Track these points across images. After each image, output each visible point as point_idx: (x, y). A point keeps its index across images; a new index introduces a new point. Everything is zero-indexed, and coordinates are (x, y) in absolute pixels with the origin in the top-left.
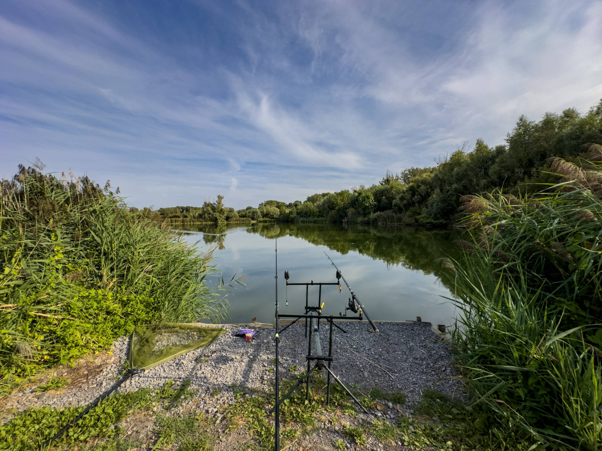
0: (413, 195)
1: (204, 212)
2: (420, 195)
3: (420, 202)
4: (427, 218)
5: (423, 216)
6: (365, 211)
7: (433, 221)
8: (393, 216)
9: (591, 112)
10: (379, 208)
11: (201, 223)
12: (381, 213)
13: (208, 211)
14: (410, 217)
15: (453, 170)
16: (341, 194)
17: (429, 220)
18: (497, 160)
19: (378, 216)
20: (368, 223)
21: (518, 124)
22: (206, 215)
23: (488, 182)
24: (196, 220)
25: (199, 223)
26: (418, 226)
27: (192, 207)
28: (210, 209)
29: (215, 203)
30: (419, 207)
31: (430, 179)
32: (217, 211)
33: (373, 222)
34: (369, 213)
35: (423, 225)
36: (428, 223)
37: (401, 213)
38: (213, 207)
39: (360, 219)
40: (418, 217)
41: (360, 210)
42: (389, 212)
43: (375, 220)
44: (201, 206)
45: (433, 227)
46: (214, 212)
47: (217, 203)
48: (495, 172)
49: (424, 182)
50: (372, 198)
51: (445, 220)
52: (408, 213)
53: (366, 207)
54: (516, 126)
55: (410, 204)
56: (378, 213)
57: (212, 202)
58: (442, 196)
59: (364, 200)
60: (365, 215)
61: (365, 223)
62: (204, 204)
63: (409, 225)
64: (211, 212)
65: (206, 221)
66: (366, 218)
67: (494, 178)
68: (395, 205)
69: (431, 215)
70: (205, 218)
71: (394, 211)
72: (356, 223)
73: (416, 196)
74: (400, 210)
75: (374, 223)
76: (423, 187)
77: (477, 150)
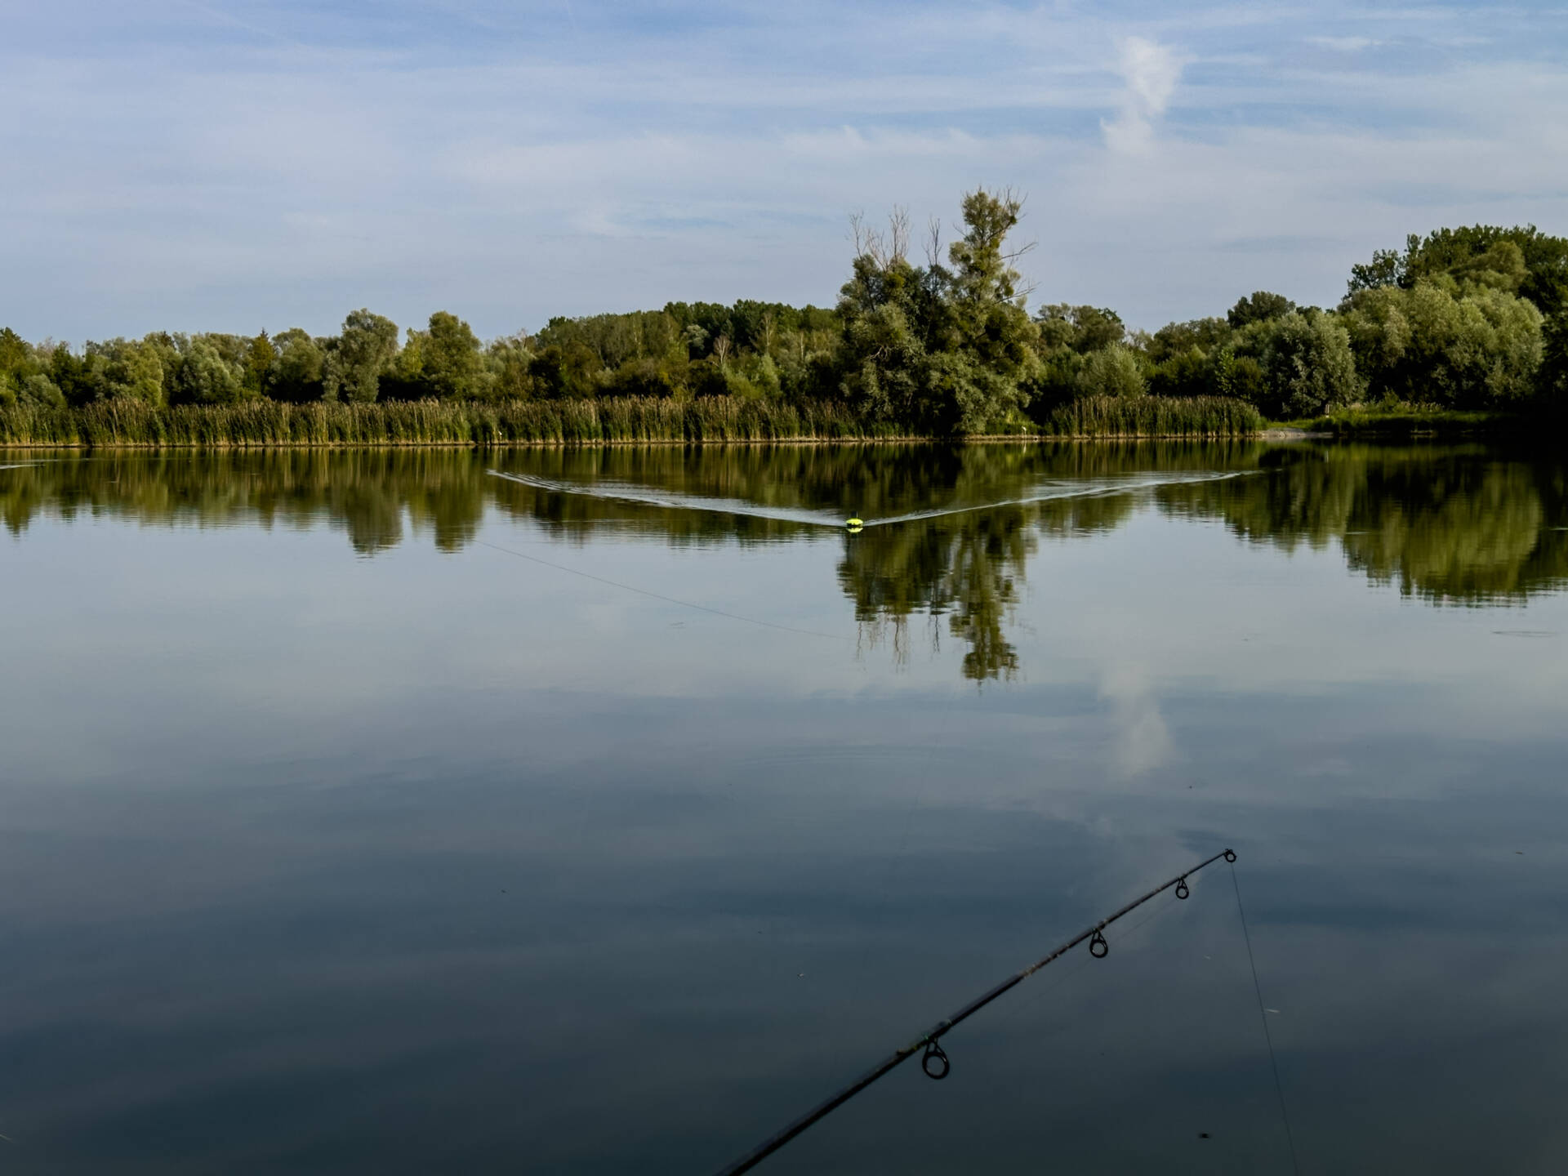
1: (854, 351)
11: (825, 441)
13: (888, 336)
22: (869, 368)
24: (792, 413)
25: (813, 441)
28: (896, 318)
29: (946, 264)
32: (957, 337)
38: (928, 298)
46: (936, 344)
47: (956, 271)
57: (917, 261)
62: (850, 275)
64: (912, 345)
65: (866, 425)
70: (859, 394)
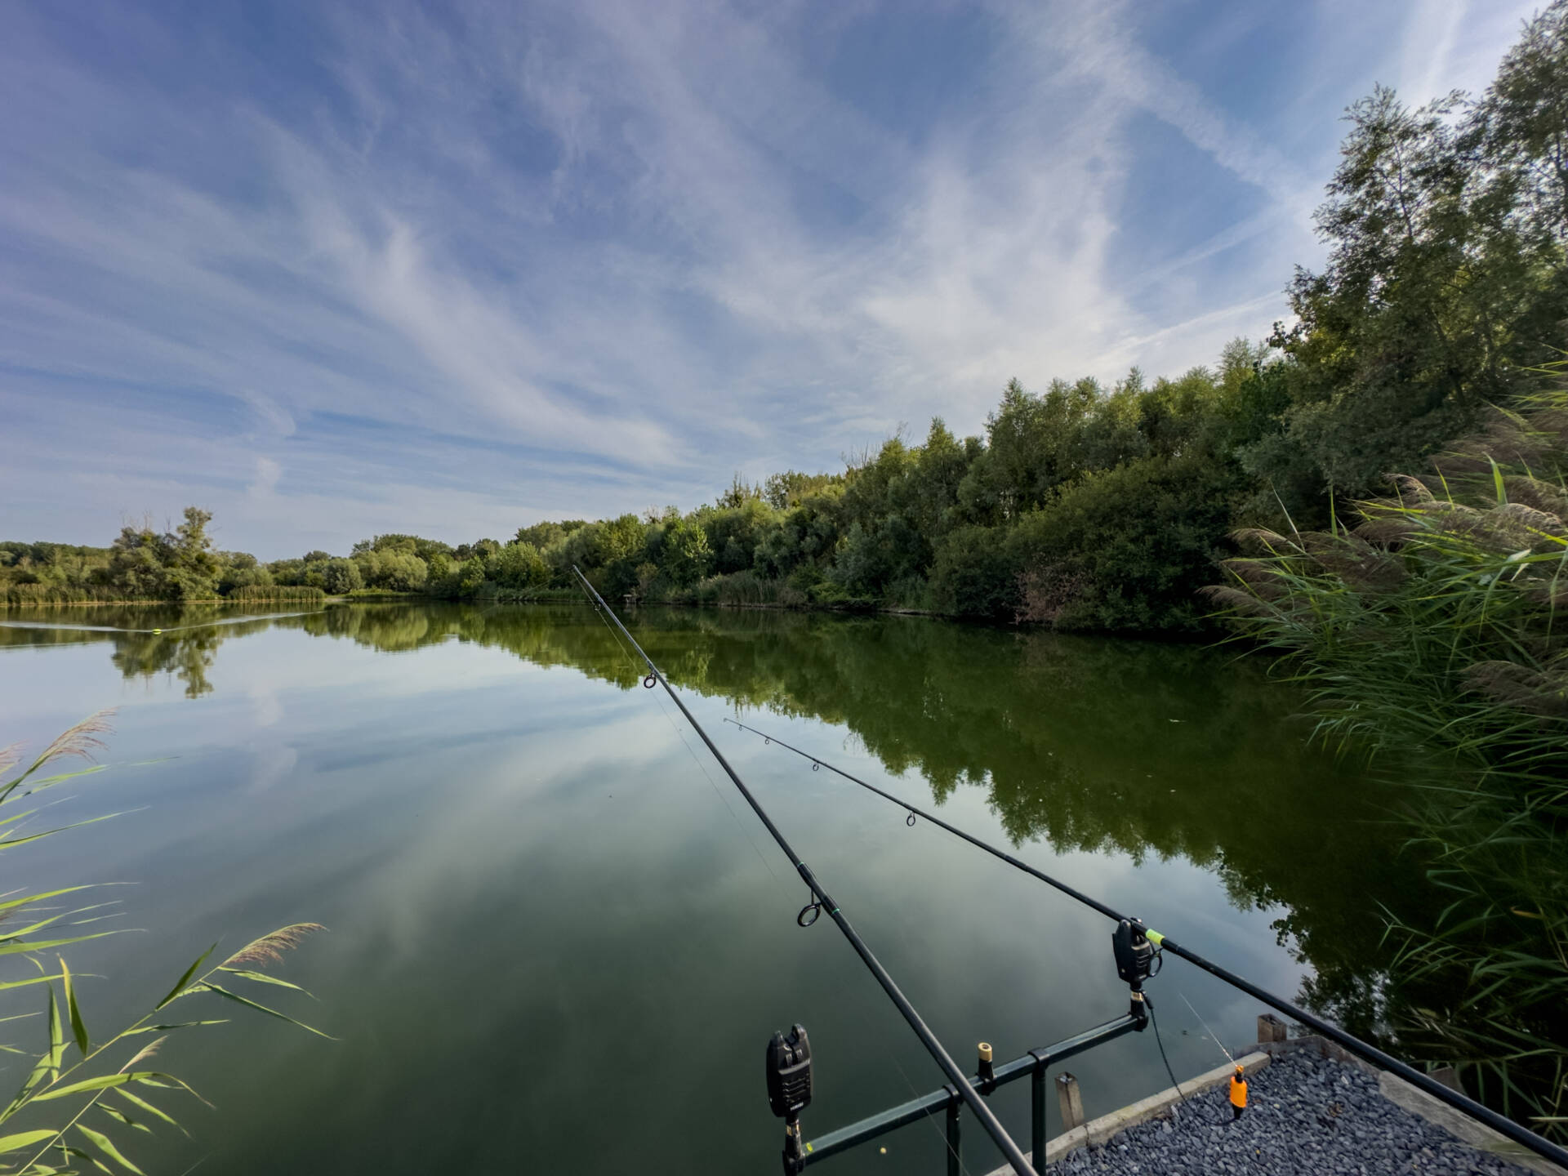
0: (802, 534)
1: (120, 566)
2: (818, 536)
3: (816, 554)
4: (837, 592)
5: (827, 585)
6: (686, 573)
7: (849, 598)
8: (755, 586)
9: (1118, 389)
10: (721, 565)
11: (103, 603)
12: (726, 578)
13: (142, 560)
14: (795, 587)
15: (886, 483)
16: (622, 524)
17: (840, 596)
18: (971, 467)
19: (720, 586)
20: (692, 604)
21: (1007, 394)
22: (131, 576)
23: (957, 512)
24: (83, 591)
25: (96, 604)
26: (814, 610)
27: (63, 547)
28: (147, 554)
29: (174, 533)
30: (816, 564)
31: (837, 499)
32: (179, 562)
33: (705, 600)
34: (696, 577)
35: (825, 608)
36: (839, 602)
37: (775, 577)
38: (165, 546)
39: (672, 593)
40: (817, 588)
41: (671, 568)
42: (744, 577)
43: (712, 596)
44: (108, 544)
45: (850, 611)
46: (169, 564)
47: (180, 536)
48: (968, 493)
49: (825, 506)
50: (703, 538)
51: (874, 595)
52: (792, 578)
53: (688, 561)
54: (1004, 399)
55: (794, 558)
56: (718, 578)
57: (159, 530)
58: (866, 539)
59: (682, 542)
60: (685, 582)
61: (685, 604)
62: (120, 535)
63: (793, 608)
64: (155, 564)
65: (130, 596)
66: (687, 591)
67: (966, 504)
68: (761, 559)
69: (843, 583)
70: (125, 584)
71: (758, 574)
72: (662, 604)
73: (808, 539)
74: (772, 571)
75: (706, 604)
76: (823, 518)
77: (932, 443)
